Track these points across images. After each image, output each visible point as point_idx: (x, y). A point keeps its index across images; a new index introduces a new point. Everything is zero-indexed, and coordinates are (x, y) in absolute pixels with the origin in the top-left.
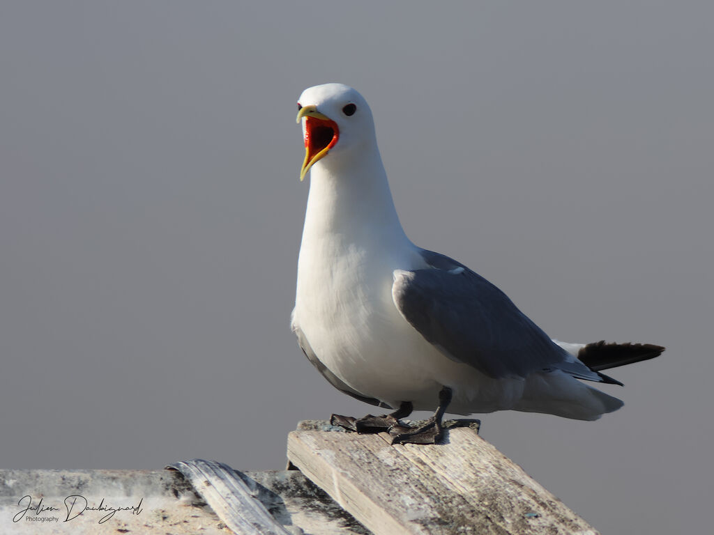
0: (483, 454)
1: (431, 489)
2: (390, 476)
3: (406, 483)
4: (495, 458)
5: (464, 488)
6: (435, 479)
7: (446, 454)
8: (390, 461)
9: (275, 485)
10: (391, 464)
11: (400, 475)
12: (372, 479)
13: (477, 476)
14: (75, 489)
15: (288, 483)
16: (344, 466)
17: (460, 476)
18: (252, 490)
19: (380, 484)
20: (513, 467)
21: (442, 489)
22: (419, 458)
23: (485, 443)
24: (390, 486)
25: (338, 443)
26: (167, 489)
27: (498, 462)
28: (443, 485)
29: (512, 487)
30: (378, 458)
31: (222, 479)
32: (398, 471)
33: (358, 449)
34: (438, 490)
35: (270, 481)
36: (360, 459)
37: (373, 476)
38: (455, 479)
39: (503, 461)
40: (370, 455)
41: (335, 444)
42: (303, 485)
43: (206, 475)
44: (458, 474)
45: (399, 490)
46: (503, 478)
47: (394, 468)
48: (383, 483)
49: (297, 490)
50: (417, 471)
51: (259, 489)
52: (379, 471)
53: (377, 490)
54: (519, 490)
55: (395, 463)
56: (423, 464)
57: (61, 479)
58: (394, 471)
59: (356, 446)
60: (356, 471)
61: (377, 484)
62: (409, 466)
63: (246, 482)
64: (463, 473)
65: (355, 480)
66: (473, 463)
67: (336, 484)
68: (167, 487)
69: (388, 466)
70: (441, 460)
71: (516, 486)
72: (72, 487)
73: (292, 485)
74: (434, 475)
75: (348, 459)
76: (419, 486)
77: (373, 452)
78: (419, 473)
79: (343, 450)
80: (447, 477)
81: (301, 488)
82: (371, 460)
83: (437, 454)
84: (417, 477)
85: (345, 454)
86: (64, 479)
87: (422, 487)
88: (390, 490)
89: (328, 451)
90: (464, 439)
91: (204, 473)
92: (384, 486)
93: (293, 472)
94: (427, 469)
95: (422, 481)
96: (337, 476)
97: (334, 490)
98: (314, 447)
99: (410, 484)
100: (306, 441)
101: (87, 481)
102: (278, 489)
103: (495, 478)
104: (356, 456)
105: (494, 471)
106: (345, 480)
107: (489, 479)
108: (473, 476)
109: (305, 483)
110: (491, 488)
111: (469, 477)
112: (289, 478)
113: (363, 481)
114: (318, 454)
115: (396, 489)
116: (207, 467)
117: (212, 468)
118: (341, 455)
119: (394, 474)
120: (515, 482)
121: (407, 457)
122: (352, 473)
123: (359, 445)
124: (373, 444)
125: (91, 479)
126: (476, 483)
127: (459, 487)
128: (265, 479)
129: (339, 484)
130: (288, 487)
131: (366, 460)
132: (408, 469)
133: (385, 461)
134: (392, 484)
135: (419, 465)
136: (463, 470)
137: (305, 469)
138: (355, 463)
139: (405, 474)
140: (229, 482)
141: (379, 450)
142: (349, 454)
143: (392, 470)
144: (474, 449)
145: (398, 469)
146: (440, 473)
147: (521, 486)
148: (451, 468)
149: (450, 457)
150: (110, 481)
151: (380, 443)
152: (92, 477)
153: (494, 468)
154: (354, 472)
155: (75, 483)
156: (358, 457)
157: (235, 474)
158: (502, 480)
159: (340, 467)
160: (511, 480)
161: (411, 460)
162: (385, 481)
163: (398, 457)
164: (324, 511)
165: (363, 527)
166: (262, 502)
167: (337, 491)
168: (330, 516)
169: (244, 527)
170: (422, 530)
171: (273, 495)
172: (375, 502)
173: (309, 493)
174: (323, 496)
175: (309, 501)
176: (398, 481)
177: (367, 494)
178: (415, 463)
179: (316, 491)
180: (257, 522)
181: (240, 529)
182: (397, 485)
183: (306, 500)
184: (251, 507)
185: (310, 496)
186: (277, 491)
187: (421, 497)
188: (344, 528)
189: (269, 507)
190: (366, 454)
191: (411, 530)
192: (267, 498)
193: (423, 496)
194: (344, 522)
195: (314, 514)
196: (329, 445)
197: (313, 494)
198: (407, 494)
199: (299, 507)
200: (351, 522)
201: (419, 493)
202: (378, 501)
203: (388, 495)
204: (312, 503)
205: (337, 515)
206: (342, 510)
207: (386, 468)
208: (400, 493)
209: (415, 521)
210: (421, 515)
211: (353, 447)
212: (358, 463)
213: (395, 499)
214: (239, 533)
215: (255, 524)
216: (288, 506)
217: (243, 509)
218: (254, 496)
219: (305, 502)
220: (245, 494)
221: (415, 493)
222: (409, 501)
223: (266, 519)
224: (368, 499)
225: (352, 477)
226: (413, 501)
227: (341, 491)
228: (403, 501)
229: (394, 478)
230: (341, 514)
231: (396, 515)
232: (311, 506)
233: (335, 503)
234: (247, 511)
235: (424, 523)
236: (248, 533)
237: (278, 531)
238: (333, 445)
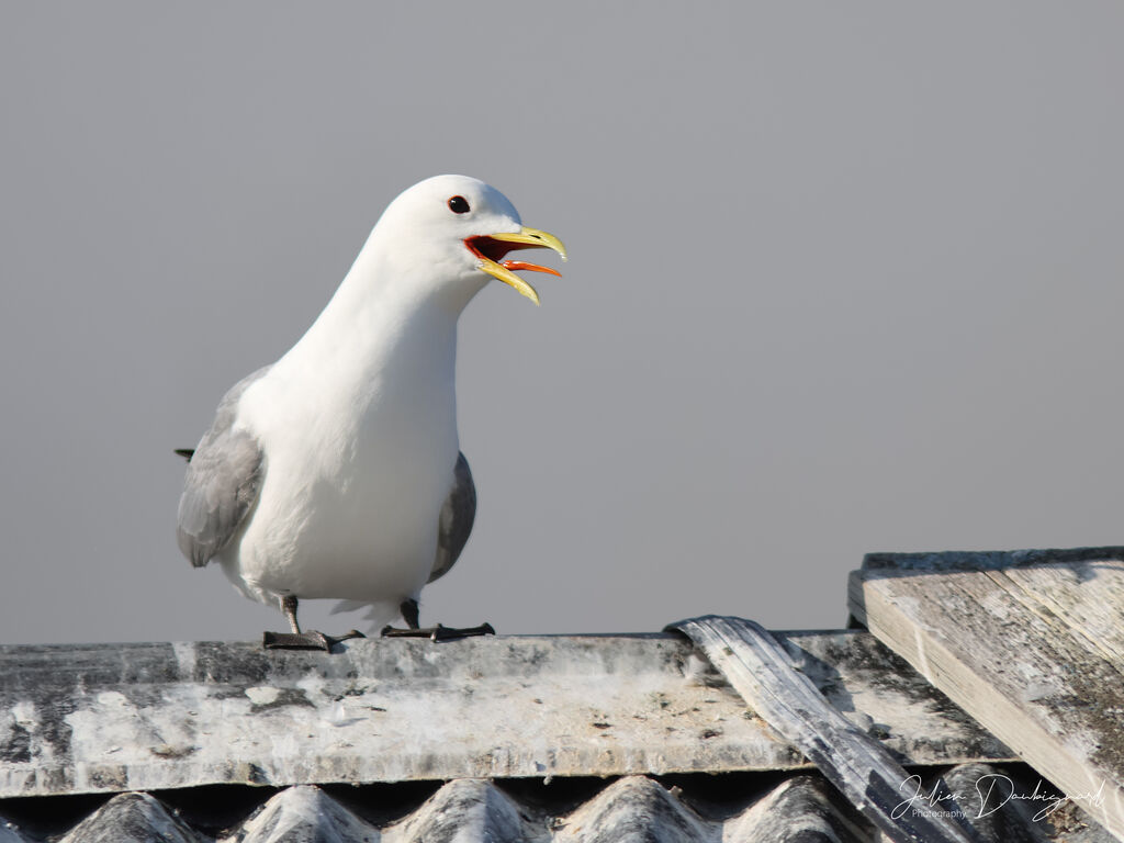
1: (1062, 653)
2: (1001, 634)
3: (1025, 645)
5: (1112, 649)
6: (1069, 638)
7: (1085, 599)
8: (1001, 612)
9: (830, 651)
10: (1003, 616)
11: (1017, 632)
12: (974, 640)
14: (528, 664)
15: (849, 648)
16: (931, 620)
17: (1106, 633)
18: (794, 660)
19: (987, 646)
21: (1080, 652)
22: (1044, 607)
24: (1002, 649)
25: (924, 587)
26: (668, 661)
28: (1081, 646)
30: (983, 608)
31: (750, 644)
32: (1014, 626)
33: (953, 594)
34: (1073, 654)
35: (823, 645)
36: (956, 610)
37: (975, 634)
38: (1098, 637)
40: (971, 604)
41: (919, 587)
42: (871, 651)
43: (727, 639)
44: (1104, 629)
45: (1015, 656)
47: (1007, 622)
48: (991, 645)
49: (863, 659)
50: (1042, 625)
51: (807, 659)
52: (985, 627)
53: (982, 655)
55: (1009, 615)
56: (1051, 614)
57: (507, 649)
58: (1006, 627)
59: (951, 590)
60: (950, 628)
61: (982, 647)
62: (1029, 618)
63: (788, 650)
64: (1111, 628)
65: (948, 641)
67: (920, 648)
68: (667, 658)
69: (999, 619)
70: (1078, 608)
72: (525, 661)
73: (856, 651)
74: (1068, 631)
75: (940, 610)
76: (1045, 649)
77: (975, 597)
78: (1044, 629)
79: (932, 597)
80: (1086, 634)
81: (870, 656)
82: (973, 611)
83: (1072, 600)
84: (1042, 635)
85: (934, 603)
86: (512, 650)
87: (1050, 651)
89: (908, 598)
90: (1112, 576)
91: (722, 635)
92: (992, 651)
93: (856, 631)
94: (1057, 622)
95: (1049, 641)
96: (923, 637)
97: (917, 656)
98: (887, 593)
99: (1032, 647)
100: (875, 585)
101: (547, 652)
102: (834, 657)
104: (950, 605)
106: (934, 641)
109: (875, 648)
111: (1119, 634)
112: (850, 641)
113: (960, 643)
114: (894, 603)
115: (1011, 654)
116: (727, 626)
117: (734, 629)
118: (928, 605)
119: (1007, 631)
121: (1026, 605)
122: (944, 632)
123: (954, 589)
124: (976, 587)
125: (552, 648)
127: (1104, 648)
128: (815, 643)
129: (925, 647)
130: (850, 655)
131: (966, 612)
132: (1028, 623)
133: (994, 612)
134: (1003, 646)
135: (1045, 617)
136: (1110, 623)
137: (876, 628)
138: (948, 615)
139: (1024, 630)
140: (761, 649)
141: (984, 595)
142: (939, 603)
143: (1004, 626)
145: (1013, 623)
146: (1076, 628)
148: (1093, 620)
149: (1092, 603)
150: (581, 651)
151: (987, 586)
152: (555, 645)
155: (529, 655)
156: (953, 607)
157: (770, 637)
159: (927, 622)
161: (1032, 609)
162: (994, 642)
163: (1012, 605)
164: (904, 689)
165: (962, 711)
166: (810, 677)
167: (923, 658)
168: (912, 696)
169: (784, 716)
170: (1050, 715)
171: (826, 667)
172: (979, 674)
173: (881, 663)
174: (902, 667)
175: (881, 675)
176: (1014, 642)
177: (968, 662)
178: (1039, 613)
179: (891, 659)
180: (803, 708)
181: (778, 720)
182: (1012, 648)
183: (877, 672)
184: (794, 685)
185: (884, 667)
186: (834, 660)
187: (1047, 666)
188: (934, 715)
189: (821, 685)
190: (966, 602)
191: (1033, 716)
192: (819, 671)
193: (1051, 663)
194: (934, 705)
195: (888, 694)
196: (910, 590)
197: (886, 663)
198: (1027, 661)
199: (867, 684)
200: (944, 705)
201: (1046, 660)
202: (983, 672)
203: (999, 663)
204: (886, 677)
205: (923, 695)
206: (931, 687)
207: (996, 622)
208: (1016, 660)
209: (1039, 701)
210: (1048, 692)
211: (945, 592)
212: (953, 616)
213: (1009, 668)
214: (776, 725)
215: (800, 711)
216: (849, 682)
217: (782, 689)
218: (798, 670)
219: (876, 676)
220: (785, 666)
221: (1039, 659)
222: (1029, 671)
223: (817, 704)
224: (968, 670)
225: (944, 637)
226: (1036, 671)
227: (929, 659)
228: (1021, 672)
229: (1006, 638)
230: (929, 692)
231: (1010, 694)
232: (885, 682)
233: (920, 676)
234: (787, 691)
235: (1052, 704)
236: (790, 725)
237: (834, 720)
238: (915, 589)
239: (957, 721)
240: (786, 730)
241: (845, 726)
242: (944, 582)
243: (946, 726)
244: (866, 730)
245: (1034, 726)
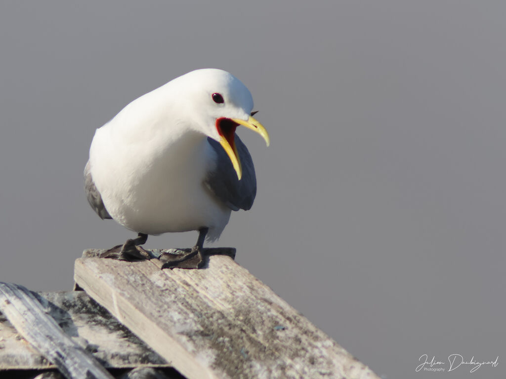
0: (238, 277)
1: (194, 306)
2: (160, 295)
3: (174, 301)
4: (248, 281)
5: (223, 305)
6: (198, 298)
7: (207, 277)
8: (160, 283)
9: (64, 303)
10: (161, 285)
11: (169, 294)
12: (145, 298)
13: (233, 295)
15: (75, 302)
16: (122, 287)
17: (219, 295)
18: (45, 308)
19: (152, 302)
20: (263, 287)
21: (205, 306)
22: (184, 281)
23: (239, 268)
24: (160, 304)
25: (117, 268)
27: (251, 283)
28: (205, 303)
29: (263, 304)
30: (150, 281)
31: (20, 298)
32: (167, 291)
33: (133, 273)
34: (200, 307)
35: (61, 299)
36: (135, 281)
37: (146, 295)
38: (215, 298)
39: (255, 283)
40: (143, 278)
41: (114, 269)
42: (87, 304)
43: (7, 295)
44: (218, 293)
45: (169, 307)
46: (256, 297)
47: (164, 288)
48: (155, 301)
49: (83, 307)
50: (183, 291)
51: (51, 307)
52: (151, 291)
53: (149, 307)
54: (269, 307)
55: (165, 285)
56: (188, 285)
58: (164, 291)
59: (132, 270)
60: (132, 291)
61: (150, 303)
62: (176, 287)
63: (40, 301)
64: (222, 293)
65: (131, 299)
66: (231, 284)
67: (115, 302)
69: (159, 287)
70: (203, 282)
71: (266, 304)
73: (79, 303)
74: (198, 294)
75: (126, 282)
76: (185, 304)
77: (146, 275)
78: (185, 293)
79: (122, 274)
80: (208, 296)
81: (86, 306)
82: (144, 282)
83: (200, 277)
84: (183, 296)
85: (123, 277)
87: (188, 305)
88: (161, 307)
89: (108, 274)
90: (222, 264)
92: (155, 304)
93: (79, 292)
94: (191, 289)
95: (187, 300)
96: (116, 296)
97: (113, 307)
98: (96, 271)
99: (178, 302)
100: (90, 266)
102: (67, 306)
103: (249, 297)
104: (132, 279)
105: (248, 291)
106: (123, 299)
107: (243, 297)
108: (230, 296)
109: (90, 302)
110: (246, 305)
111: (226, 297)
112: (76, 297)
113: (137, 300)
114: (100, 277)
115: (166, 306)
116: (7, 288)
117: (11, 289)
118: (119, 278)
119: (164, 294)
120: (266, 300)
121: (175, 279)
122: (128, 293)
123: (134, 270)
124: (146, 269)
126: (233, 301)
127: (218, 304)
128: (56, 298)
129: (118, 302)
130: (75, 305)
132: (176, 289)
133: (156, 283)
134: (162, 302)
135: (185, 286)
136: (221, 290)
137: (89, 291)
138: (131, 284)
139: (174, 293)
140: (26, 301)
141: (151, 273)
142: (126, 277)
143: (162, 291)
144: (231, 273)
145: (167, 290)
146: (202, 293)
147: (271, 303)
148: (212, 288)
149: (211, 279)
151: (153, 269)
153: (248, 289)
154: (130, 292)
156: (133, 279)
157: (31, 295)
158: (254, 298)
159: (119, 288)
160: (261, 299)
161: (178, 282)
162: (157, 300)
163: (167, 279)
164: (105, 325)
165: (137, 338)
166: (54, 317)
167: (116, 308)
168: (110, 329)
169: (39, 339)
170: (188, 341)
171: (62, 312)
172: (148, 317)
173: (93, 310)
174: (104, 312)
175: (93, 317)
176: (168, 300)
177: (142, 310)
178: (181, 284)
179: (98, 308)
180: (50, 334)
181: (35, 341)
182: (166, 303)
183: (90, 315)
184: (44, 321)
185: (94, 313)
186: (66, 308)
187: (186, 313)
188: (122, 340)
189: (59, 322)
190: (141, 277)
191: (179, 341)
192: (58, 315)
193: (188, 312)
194: (122, 334)
195: (97, 328)
196: (109, 270)
197: (95, 310)
198: (175, 311)
199: (85, 322)
200: (128, 334)
201: (185, 310)
202: (150, 316)
203: (159, 311)
204: (95, 318)
205: (116, 328)
206: (121, 324)
207: (157, 289)
208: (169, 310)
209: (182, 333)
210: (187, 328)
211: (129, 272)
212: (133, 284)
213: (165, 314)
214: (34, 344)
215: (47, 336)
216: (75, 321)
217: (38, 324)
218: (47, 313)
219: (89, 317)
220: (40, 311)
221: (182, 310)
222: (176, 316)
223: (57, 332)
224: (141, 315)
225: (129, 296)
226: (179, 316)
227: (120, 308)
228: (171, 317)
229: (164, 297)
230: (119, 327)
231: (166, 328)
232: (95, 321)
233: (114, 318)
234: (40, 325)
235: (189, 335)
236: (42, 344)
237: (67, 342)
238: (112, 269)
239: (135, 343)
240: (40, 346)
241: (73, 345)
242: (129, 266)
243: (129, 346)
244: (85, 347)
245: (179, 347)
